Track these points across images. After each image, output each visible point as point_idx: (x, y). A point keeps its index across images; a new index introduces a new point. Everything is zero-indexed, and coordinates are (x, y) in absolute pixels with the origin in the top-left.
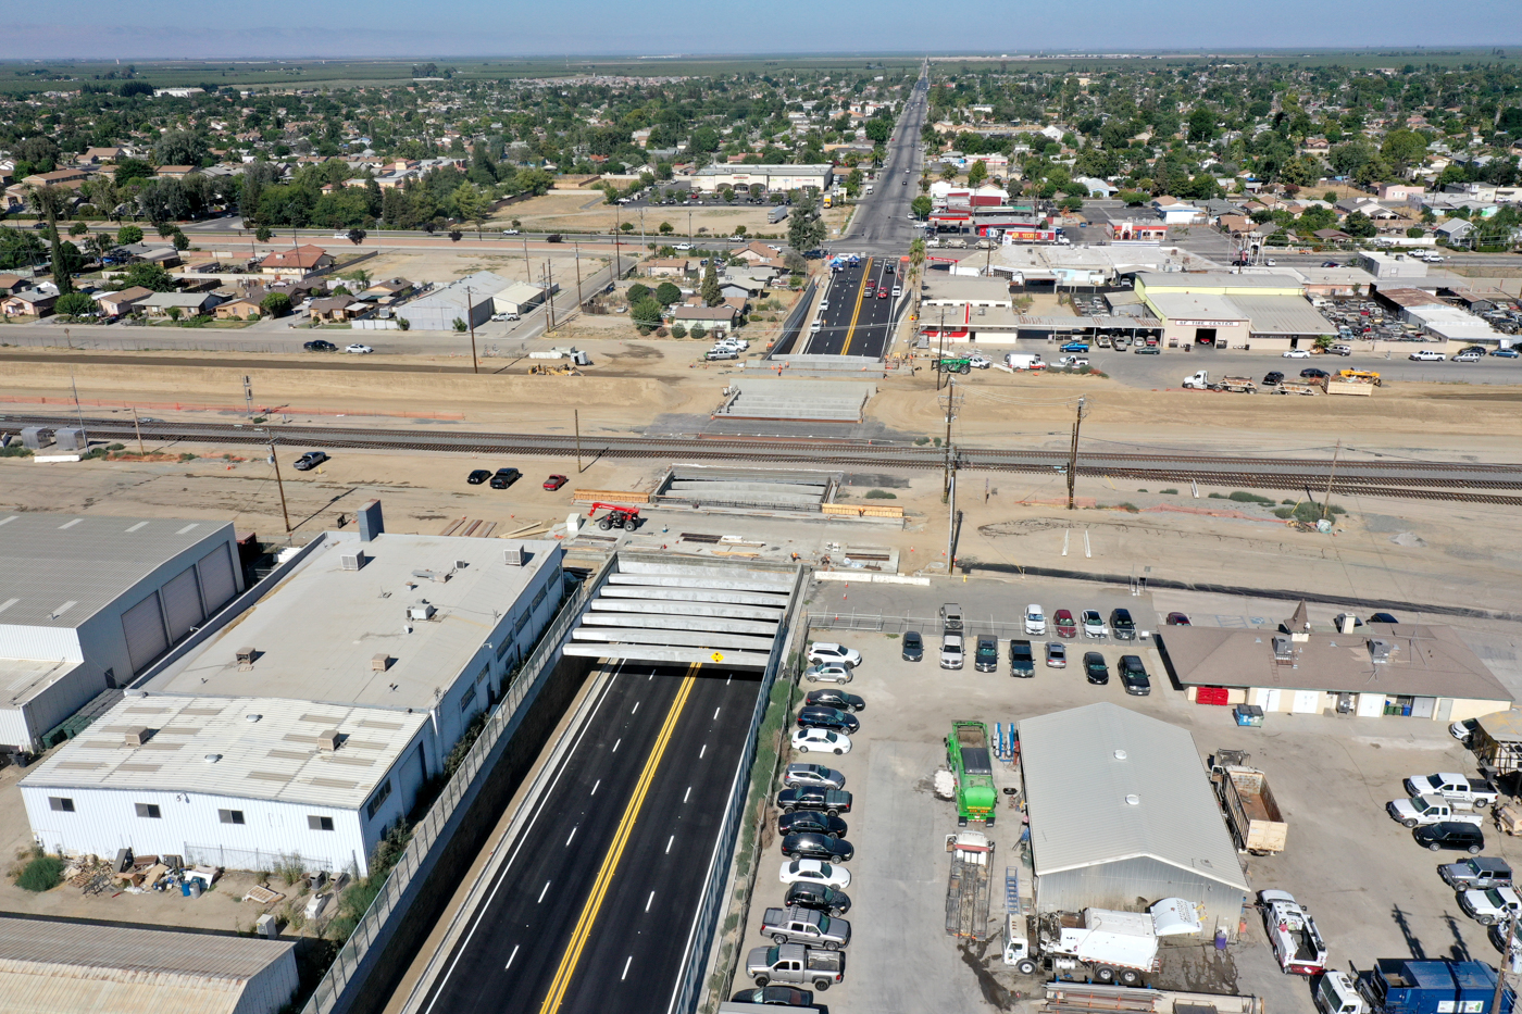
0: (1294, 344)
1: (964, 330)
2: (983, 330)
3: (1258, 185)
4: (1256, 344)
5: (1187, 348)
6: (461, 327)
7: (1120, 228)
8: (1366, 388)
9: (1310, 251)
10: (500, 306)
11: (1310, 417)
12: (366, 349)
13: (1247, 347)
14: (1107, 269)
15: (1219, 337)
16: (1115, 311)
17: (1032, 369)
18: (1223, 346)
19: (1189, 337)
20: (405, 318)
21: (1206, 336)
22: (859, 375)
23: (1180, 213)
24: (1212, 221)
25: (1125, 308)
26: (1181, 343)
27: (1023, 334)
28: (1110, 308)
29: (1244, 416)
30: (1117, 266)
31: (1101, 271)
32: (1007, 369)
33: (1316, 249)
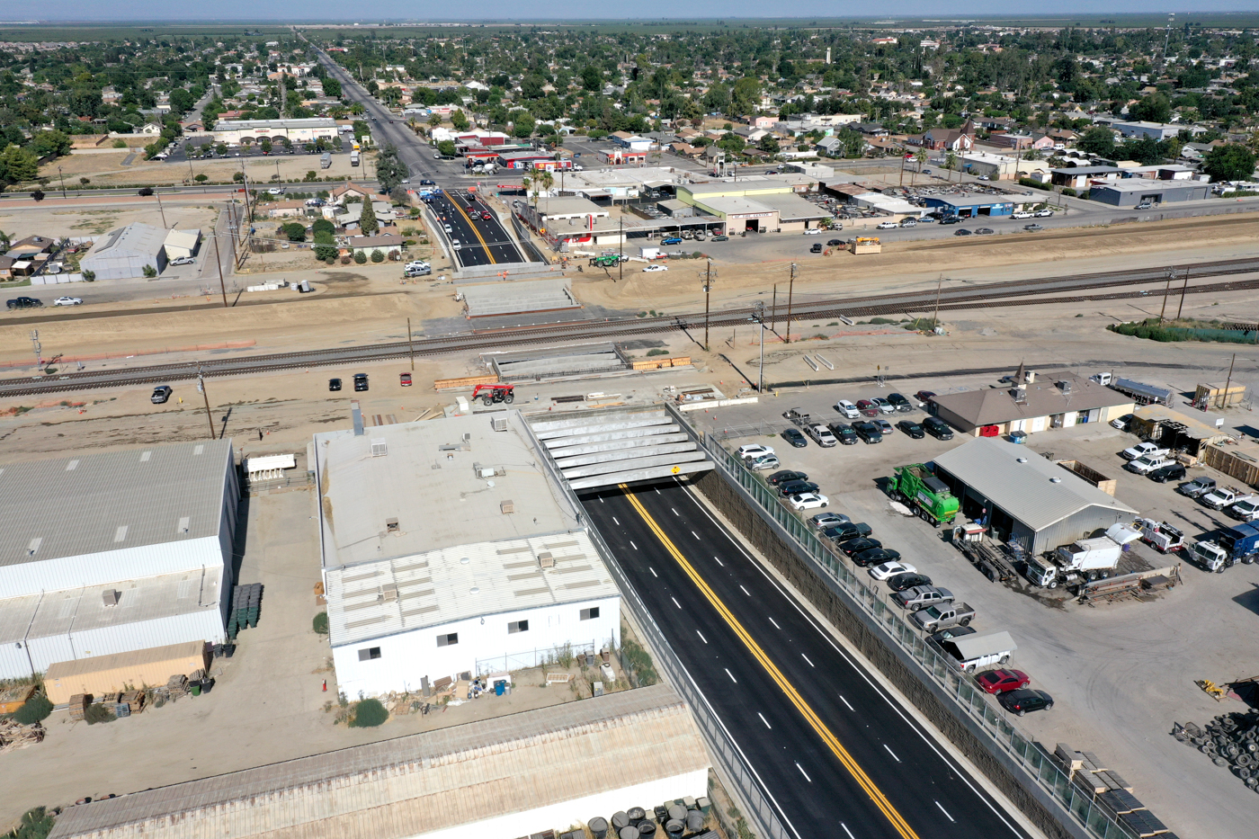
0: (807, 226)
1: (589, 236)
2: (602, 234)
3: (668, 121)
4: (785, 228)
5: (744, 235)
6: (150, 273)
7: (613, 156)
8: (877, 249)
9: (746, 164)
10: (172, 254)
11: (868, 268)
12: (78, 300)
13: (779, 230)
14: (639, 185)
15: (761, 225)
16: (675, 213)
17: (658, 258)
18: (764, 231)
19: (741, 227)
20: (90, 270)
21: (752, 225)
22: (544, 275)
23: (640, 144)
24: (665, 148)
25: (680, 211)
26: (737, 231)
27: (631, 235)
28: (668, 212)
29: (829, 272)
30: (646, 183)
31: (635, 187)
32: (643, 260)
33: (751, 163)
